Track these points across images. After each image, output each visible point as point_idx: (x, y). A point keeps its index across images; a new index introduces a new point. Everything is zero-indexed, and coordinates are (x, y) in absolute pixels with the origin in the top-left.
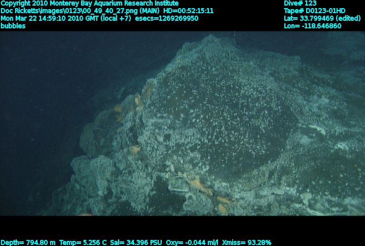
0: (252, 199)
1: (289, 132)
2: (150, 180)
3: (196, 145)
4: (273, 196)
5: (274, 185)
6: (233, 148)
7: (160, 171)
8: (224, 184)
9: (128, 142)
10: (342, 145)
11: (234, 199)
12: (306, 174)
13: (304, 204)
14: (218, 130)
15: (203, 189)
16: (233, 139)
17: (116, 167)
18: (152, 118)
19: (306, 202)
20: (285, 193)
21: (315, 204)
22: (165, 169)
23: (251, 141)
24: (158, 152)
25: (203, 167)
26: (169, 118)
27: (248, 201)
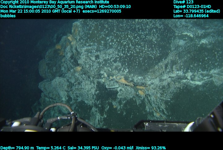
0: (158, 83)
1: (171, 40)
2: (93, 85)
3: (116, 58)
4: (170, 78)
5: (169, 72)
6: (140, 55)
7: (98, 78)
8: (140, 78)
9: (72, 66)
10: (204, 41)
11: (147, 85)
12: (186, 62)
13: (188, 79)
14: (127, 47)
15: (127, 84)
16: (138, 50)
17: (69, 82)
18: (84, 47)
19: (189, 78)
20: (177, 75)
21: (194, 77)
22: (101, 77)
23: (149, 50)
24: (94, 67)
25: (125, 70)
26: (95, 45)
27: (156, 85)
